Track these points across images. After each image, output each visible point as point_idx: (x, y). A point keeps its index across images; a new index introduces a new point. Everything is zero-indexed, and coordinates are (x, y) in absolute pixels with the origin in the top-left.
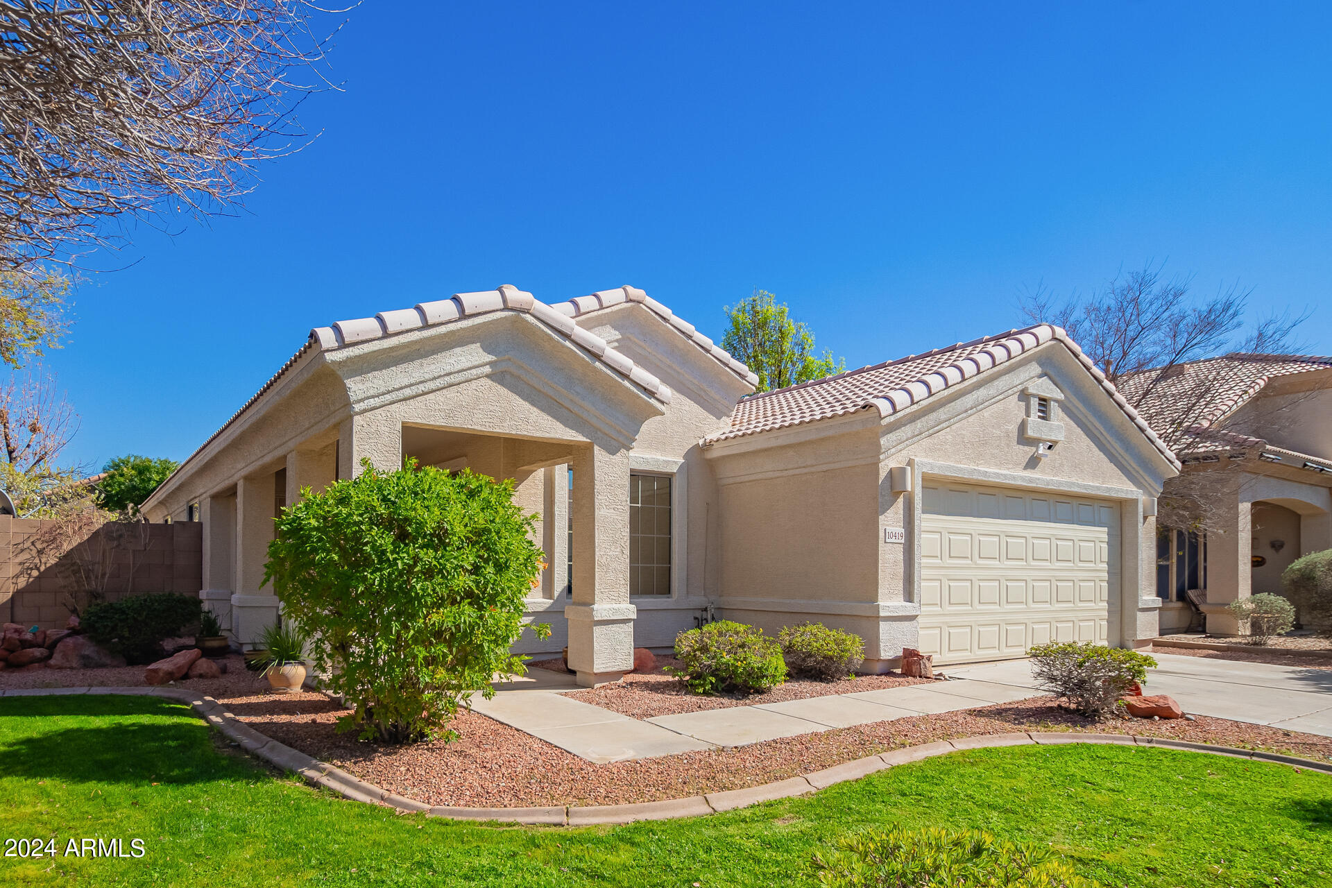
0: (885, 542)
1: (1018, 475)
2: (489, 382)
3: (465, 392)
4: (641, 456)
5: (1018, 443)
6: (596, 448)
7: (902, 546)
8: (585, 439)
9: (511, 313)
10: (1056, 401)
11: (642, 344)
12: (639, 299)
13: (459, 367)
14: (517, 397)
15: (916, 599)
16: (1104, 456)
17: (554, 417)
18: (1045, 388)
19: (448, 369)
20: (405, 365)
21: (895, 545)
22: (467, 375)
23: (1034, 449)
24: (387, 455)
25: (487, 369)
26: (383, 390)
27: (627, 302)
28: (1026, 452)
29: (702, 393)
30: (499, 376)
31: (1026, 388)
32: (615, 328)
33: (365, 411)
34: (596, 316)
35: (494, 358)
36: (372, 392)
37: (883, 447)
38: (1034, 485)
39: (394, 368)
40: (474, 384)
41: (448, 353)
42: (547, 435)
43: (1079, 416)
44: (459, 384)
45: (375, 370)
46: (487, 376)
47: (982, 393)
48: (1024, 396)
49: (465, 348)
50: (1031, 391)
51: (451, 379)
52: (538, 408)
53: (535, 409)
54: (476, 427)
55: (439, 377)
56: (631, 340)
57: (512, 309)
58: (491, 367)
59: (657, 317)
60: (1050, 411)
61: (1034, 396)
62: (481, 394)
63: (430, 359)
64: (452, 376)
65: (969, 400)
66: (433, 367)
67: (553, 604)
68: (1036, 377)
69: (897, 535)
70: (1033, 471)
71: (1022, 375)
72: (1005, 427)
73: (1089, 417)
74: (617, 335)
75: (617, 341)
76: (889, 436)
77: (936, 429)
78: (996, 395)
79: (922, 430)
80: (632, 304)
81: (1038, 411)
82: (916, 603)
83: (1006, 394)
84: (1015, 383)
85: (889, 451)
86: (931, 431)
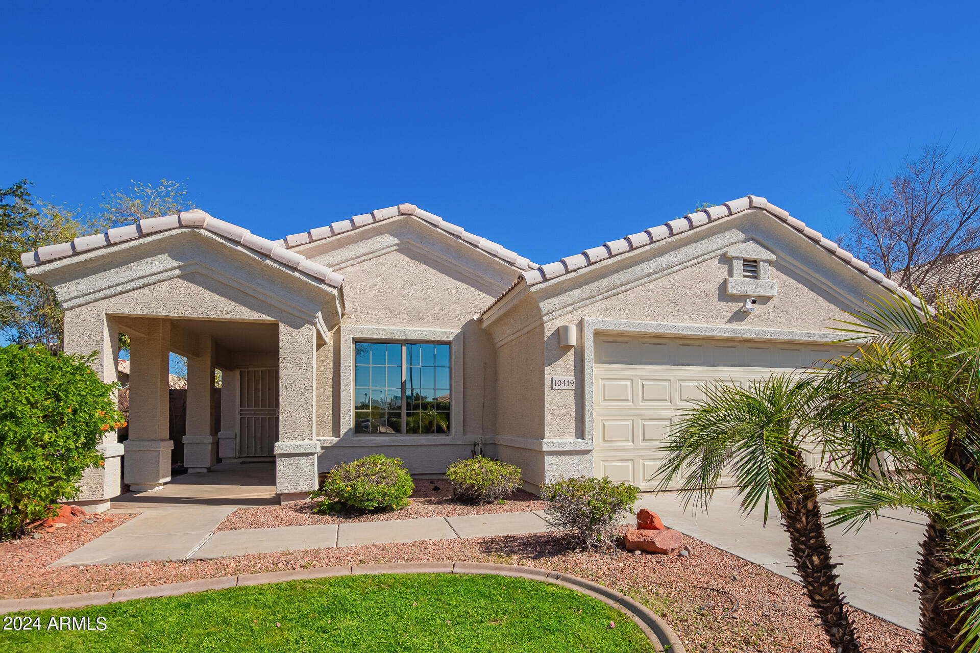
0: (552, 389)
1: (722, 328)
2: (180, 281)
3: (159, 289)
4: (420, 329)
5: (719, 300)
6: (281, 325)
7: (573, 392)
8: (270, 318)
9: (186, 230)
10: (765, 261)
11: (420, 246)
12: (410, 212)
13: (151, 272)
14: (206, 291)
15: (587, 435)
16: (835, 307)
17: (241, 304)
18: (753, 251)
19: (141, 274)
20: (103, 273)
21: (564, 391)
22: (160, 277)
23: (741, 305)
24: (92, 337)
25: (178, 272)
26: (86, 292)
27: (400, 215)
28: (731, 308)
29: (478, 279)
30: (188, 276)
31: (727, 252)
32: (394, 236)
33: (72, 308)
34: (371, 228)
35: (181, 264)
36: (75, 294)
37: (543, 310)
38: (740, 335)
39: (93, 276)
40: (167, 283)
41: (139, 263)
42: (235, 317)
43: (800, 273)
44: (154, 284)
45: (77, 278)
46: (178, 277)
47: (667, 259)
48: (726, 259)
49: (155, 258)
50: (731, 254)
51: (146, 281)
52: (226, 297)
53: (223, 298)
54: (170, 314)
55: (134, 280)
56: (410, 244)
57: (186, 227)
58: (180, 270)
59: (427, 224)
60: (760, 270)
61: (737, 258)
62: (174, 290)
63: (123, 268)
64: (145, 279)
65: (649, 266)
66: (127, 273)
67: (339, 441)
68: (739, 242)
69: (566, 382)
70: (741, 323)
71: (719, 241)
72: (702, 287)
73: (811, 274)
74: (396, 241)
75: (396, 245)
76: (550, 301)
77: (612, 292)
78: (686, 260)
79: (594, 294)
80: (404, 216)
81: (745, 271)
82: (588, 439)
83: (701, 258)
84: (710, 249)
85: (554, 313)
86: (606, 295)
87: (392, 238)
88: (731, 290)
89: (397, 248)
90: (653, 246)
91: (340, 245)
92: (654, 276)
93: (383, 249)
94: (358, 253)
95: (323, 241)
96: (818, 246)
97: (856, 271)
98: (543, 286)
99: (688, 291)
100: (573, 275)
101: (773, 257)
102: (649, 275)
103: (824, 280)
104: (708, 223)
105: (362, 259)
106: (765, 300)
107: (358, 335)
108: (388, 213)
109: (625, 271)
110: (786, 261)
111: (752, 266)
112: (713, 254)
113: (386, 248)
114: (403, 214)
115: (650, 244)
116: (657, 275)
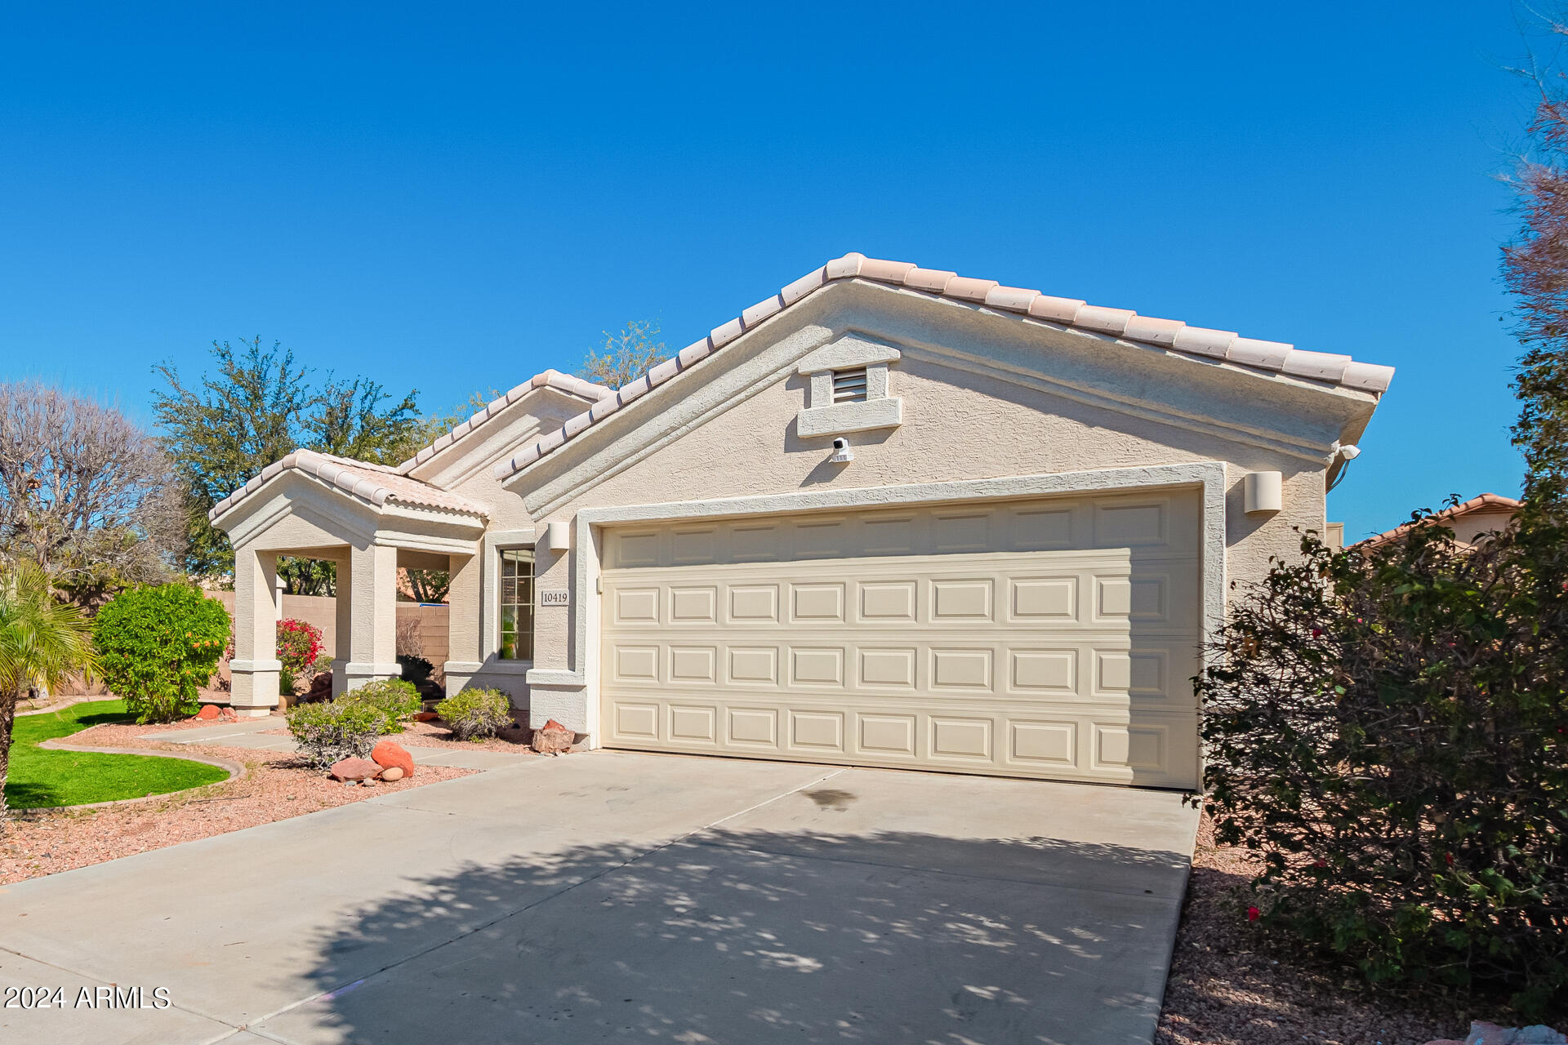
0: (542, 605)
2: (293, 515)
3: (282, 525)
5: (786, 451)
6: (353, 548)
7: (565, 608)
8: (345, 542)
9: (287, 471)
12: (544, 382)
13: (275, 511)
14: (307, 523)
15: (577, 666)
17: (328, 531)
18: (850, 352)
20: (251, 517)
21: (558, 609)
22: (280, 514)
23: (829, 451)
25: (290, 508)
26: (243, 534)
27: (534, 389)
28: (808, 461)
30: (298, 511)
31: (798, 368)
32: (533, 415)
33: (239, 548)
34: (507, 413)
35: (290, 501)
36: (239, 537)
37: (528, 506)
38: (820, 506)
39: (246, 521)
45: (238, 524)
46: (292, 512)
49: (276, 499)
50: (804, 369)
52: (318, 527)
55: (267, 520)
56: (551, 420)
57: (287, 468)
58: (291, 506)
60: (869, 383)
61: (820, 373)
62: (289, 525)
63: (261, 511)
64: (273, 518)
66: (263, 515)
68: (823, 344)
69: (558, 596)
70: (828, 484)
71: (780, 353)
72: (755, 434)
73: (987, 363)
74: (536, 421)
75: (537, 425)
76: (534, 494)
77: (615, 469)
78: (722, 398)
79: (589, 475)
80: (538, 389)
81: (836, 391)
82: (578, 672)
83: (752, 389)
84: (764, 370)
85: (543, 509)
86: (608, 473)
87: (532, 418)
88: (802, 431)
89: (538, 429)
90: (653, 393)
91: (481, 439)
92: (674, 434)
93: (525, 433)
94: (500, 444)
95: (463, 439)
96: (982, 310)
97: (1092, 337)
98: (515, 478)
99: (731, 445)
100: (549, 457)
101: (895, 354)
102: (665, 434)
103: (1021, 370)
104: (743, 334)
105: (505, 450)
106: (879, 435)
107: (501, 543)
108: (521, 391)
109: (627, 436)
110: (929, 353)
111: (852, 380)
112: (773, 377)
113: (527, 432)
114: (537, 387)
115: (649, 392)
116: (678, 432)
